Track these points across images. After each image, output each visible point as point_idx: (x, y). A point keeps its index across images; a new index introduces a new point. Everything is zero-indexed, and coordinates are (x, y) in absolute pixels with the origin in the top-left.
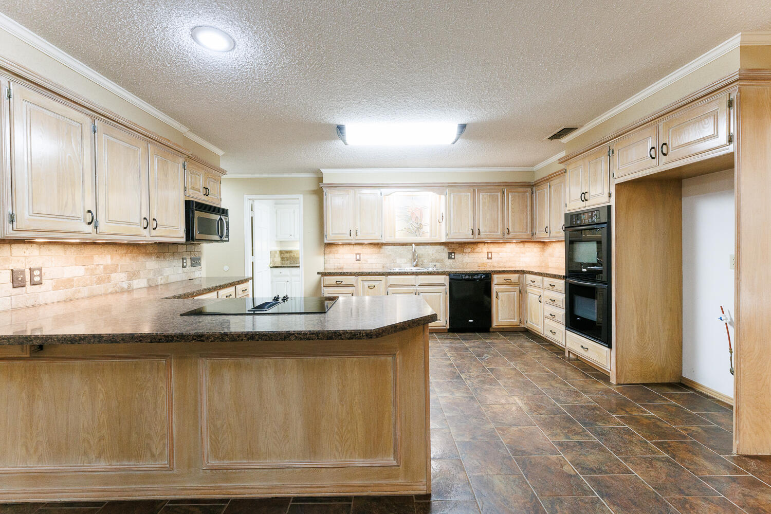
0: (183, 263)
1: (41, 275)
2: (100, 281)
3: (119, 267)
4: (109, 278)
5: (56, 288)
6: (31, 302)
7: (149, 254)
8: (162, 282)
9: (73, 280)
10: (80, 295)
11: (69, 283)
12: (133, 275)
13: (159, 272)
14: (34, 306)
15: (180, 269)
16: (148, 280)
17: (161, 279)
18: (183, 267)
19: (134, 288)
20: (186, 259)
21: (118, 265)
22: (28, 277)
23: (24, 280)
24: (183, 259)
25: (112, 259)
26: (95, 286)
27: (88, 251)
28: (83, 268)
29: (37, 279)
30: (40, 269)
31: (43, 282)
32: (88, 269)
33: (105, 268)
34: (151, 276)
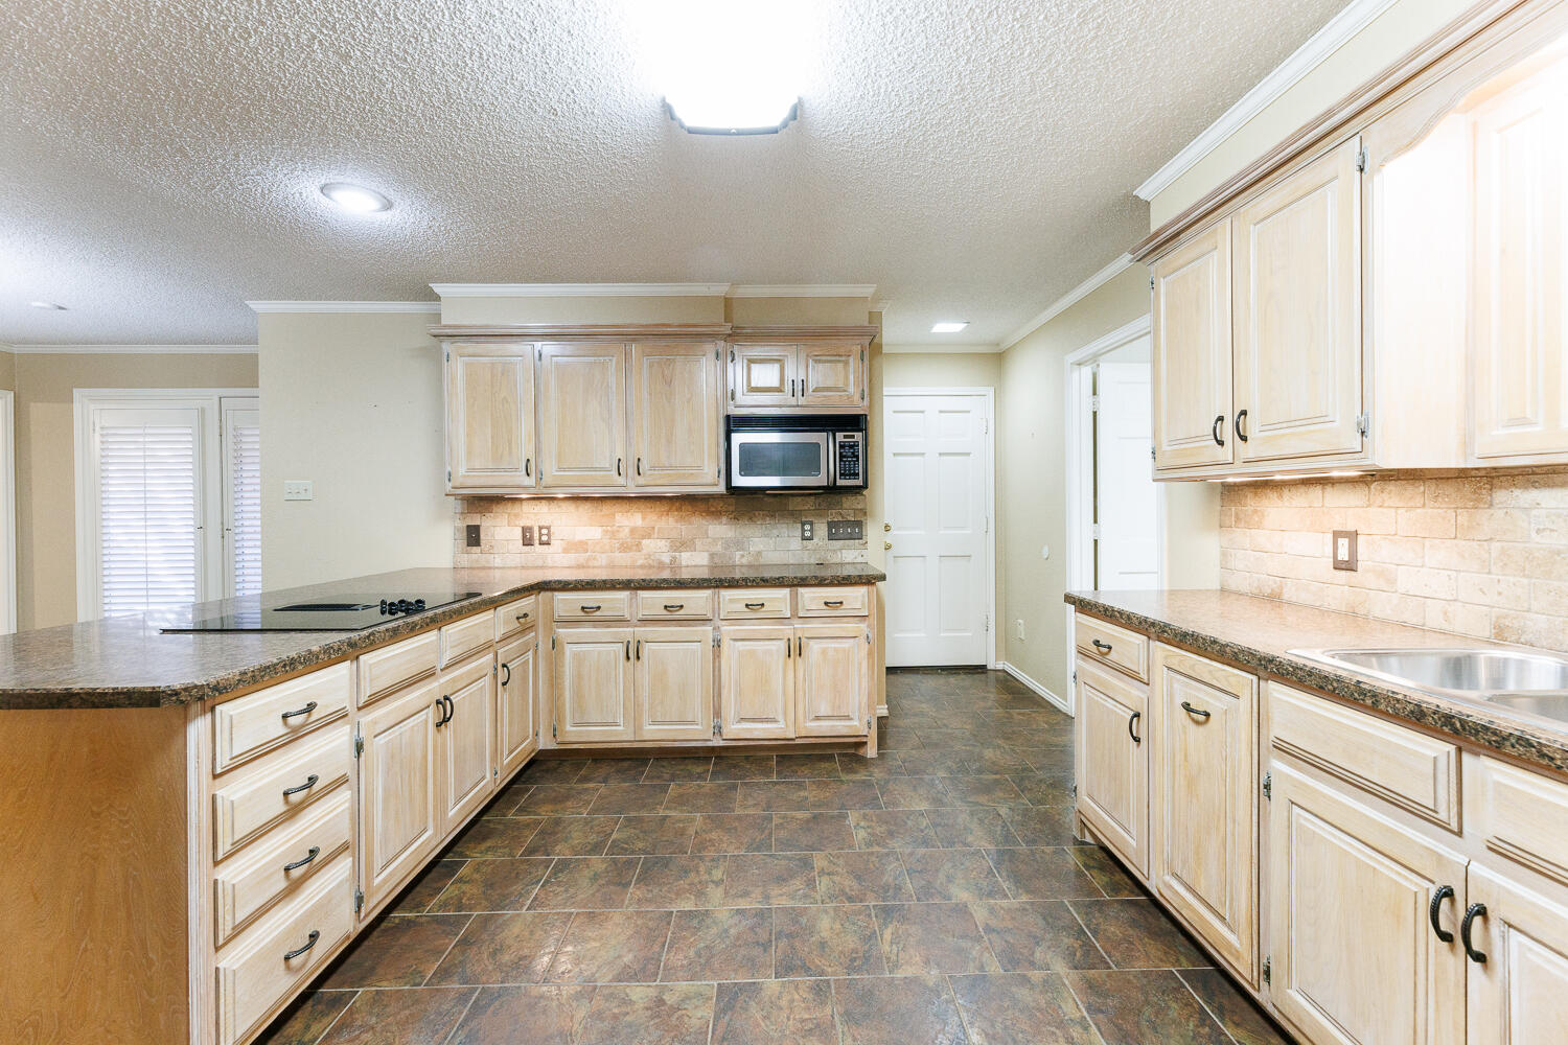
0: (803, 530)
1: (548, 535)
2: (624, 548)
3: (656, 530)
4: (638, 545)
5: (566, 551)
6: (540, 563)
7: (716, 514)
8: (744, 561)
9: (587, 544)
10: (596, 564)
11: (581, 546)
12: (682, 545)
13: (739, 544)
14: (542, 567)
15: (796, 543)
16: (712, 556)
17: (743, 556)
18: (804, 538)
19: (684, 563)
20: (811, 524)
21: (654, 528)
22: (536, 535)
23: (531, 538)
24: (803, 524)
25: (644, 519)
26: (617, 554)
27: (607, 508)
28: (600, 529)
29: (544, 538)
30: (548, 528)
31: (552, 542)
32: (607, 531)
33: (633, 530)
34: (719, 548)
